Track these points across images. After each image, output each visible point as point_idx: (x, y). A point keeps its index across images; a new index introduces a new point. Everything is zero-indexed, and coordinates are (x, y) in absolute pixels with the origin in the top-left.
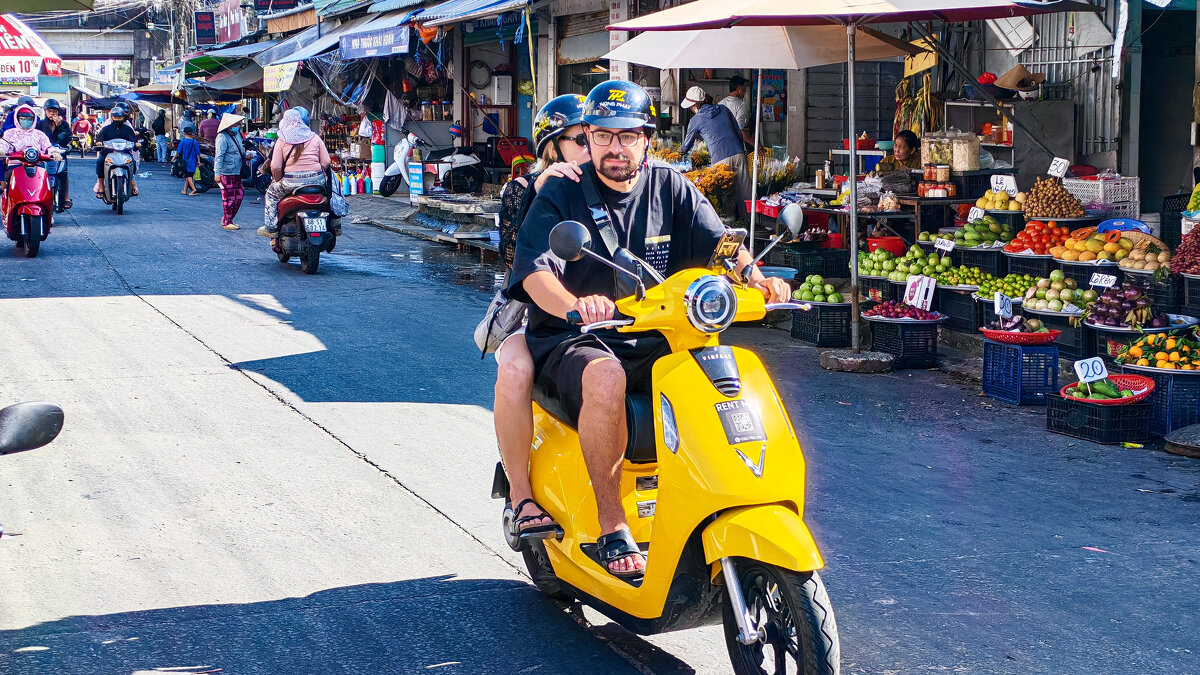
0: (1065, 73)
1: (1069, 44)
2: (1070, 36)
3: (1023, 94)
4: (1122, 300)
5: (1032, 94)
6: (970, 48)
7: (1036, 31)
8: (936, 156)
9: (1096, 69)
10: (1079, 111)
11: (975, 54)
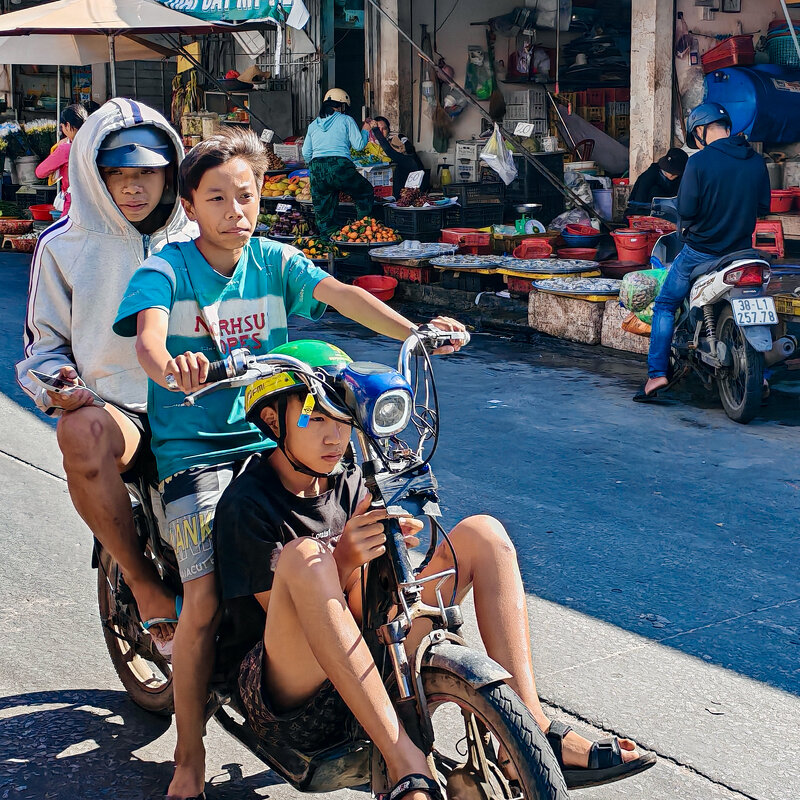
0: (286, 72)
1: (288, 52)
2: (288, 45)
3: (256, 87)
4: (291, 219)
5: (262, 86)
6: (225, 53)
7: (267, 42)
8: (192, 129)
9: (305, 69)
10: (295, 98)
11: (228, 58)
